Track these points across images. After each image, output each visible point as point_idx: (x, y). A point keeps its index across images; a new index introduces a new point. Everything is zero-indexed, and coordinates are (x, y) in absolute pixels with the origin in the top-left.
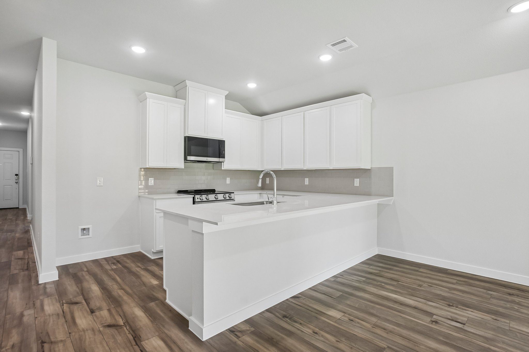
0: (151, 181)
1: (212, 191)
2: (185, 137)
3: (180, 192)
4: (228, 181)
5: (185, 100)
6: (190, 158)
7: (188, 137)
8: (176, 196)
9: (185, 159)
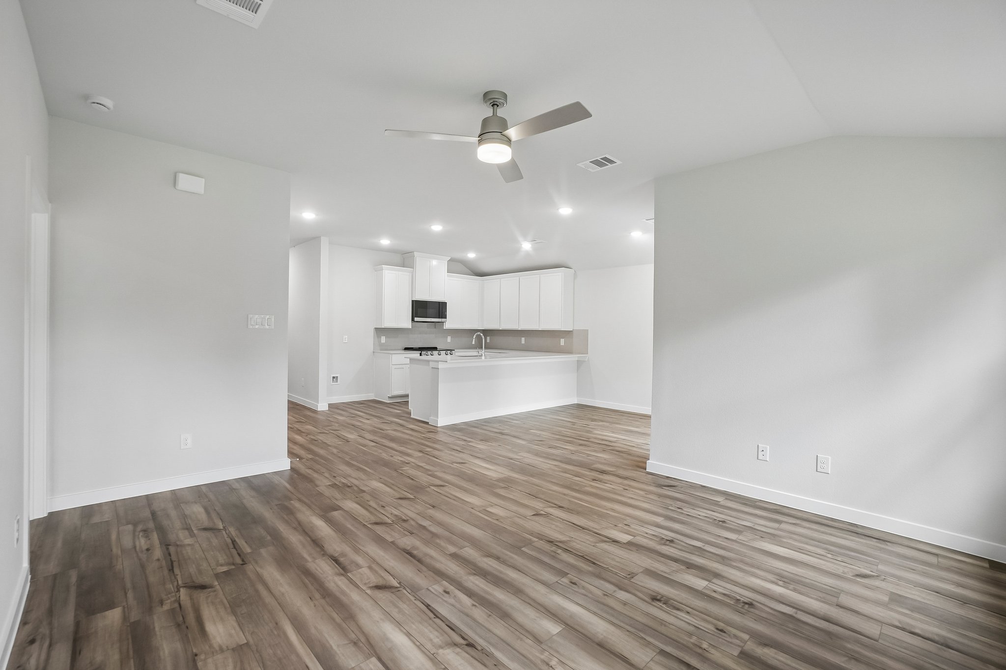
0: (383, 339)
1: (435, 349)
2: (413, 301)
3: (406, 349)
4: (449, 339)
5: (413, 268)
6: (416, 319)
7: (416, 301)
8: (403, 352)
9: (413, 320)
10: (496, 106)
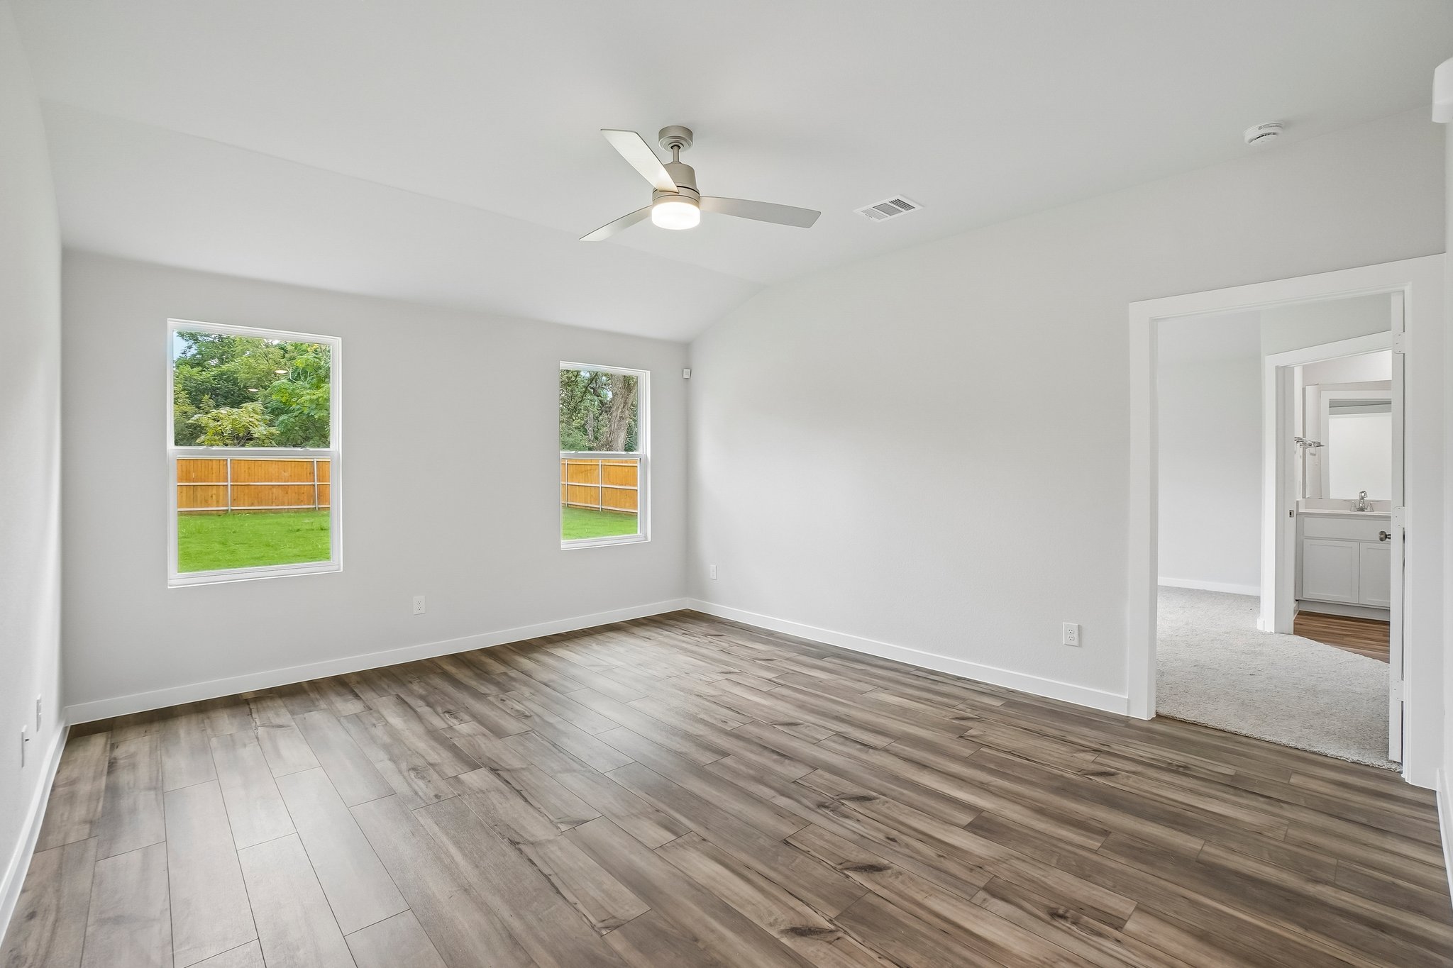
10: (676, 148)
